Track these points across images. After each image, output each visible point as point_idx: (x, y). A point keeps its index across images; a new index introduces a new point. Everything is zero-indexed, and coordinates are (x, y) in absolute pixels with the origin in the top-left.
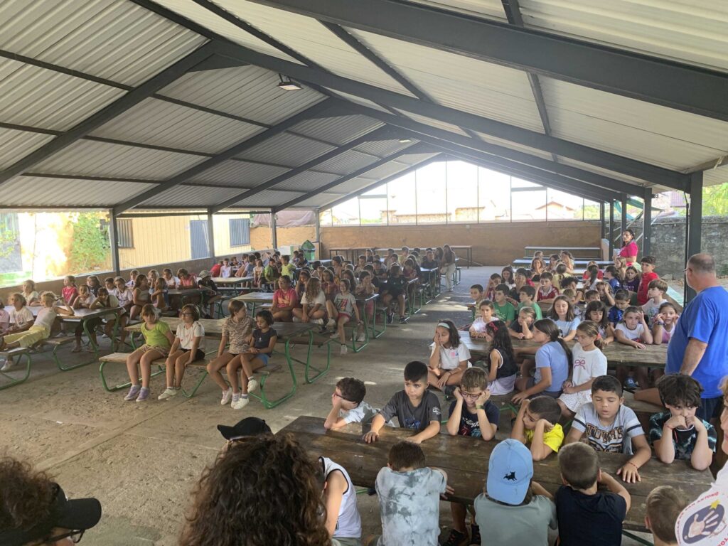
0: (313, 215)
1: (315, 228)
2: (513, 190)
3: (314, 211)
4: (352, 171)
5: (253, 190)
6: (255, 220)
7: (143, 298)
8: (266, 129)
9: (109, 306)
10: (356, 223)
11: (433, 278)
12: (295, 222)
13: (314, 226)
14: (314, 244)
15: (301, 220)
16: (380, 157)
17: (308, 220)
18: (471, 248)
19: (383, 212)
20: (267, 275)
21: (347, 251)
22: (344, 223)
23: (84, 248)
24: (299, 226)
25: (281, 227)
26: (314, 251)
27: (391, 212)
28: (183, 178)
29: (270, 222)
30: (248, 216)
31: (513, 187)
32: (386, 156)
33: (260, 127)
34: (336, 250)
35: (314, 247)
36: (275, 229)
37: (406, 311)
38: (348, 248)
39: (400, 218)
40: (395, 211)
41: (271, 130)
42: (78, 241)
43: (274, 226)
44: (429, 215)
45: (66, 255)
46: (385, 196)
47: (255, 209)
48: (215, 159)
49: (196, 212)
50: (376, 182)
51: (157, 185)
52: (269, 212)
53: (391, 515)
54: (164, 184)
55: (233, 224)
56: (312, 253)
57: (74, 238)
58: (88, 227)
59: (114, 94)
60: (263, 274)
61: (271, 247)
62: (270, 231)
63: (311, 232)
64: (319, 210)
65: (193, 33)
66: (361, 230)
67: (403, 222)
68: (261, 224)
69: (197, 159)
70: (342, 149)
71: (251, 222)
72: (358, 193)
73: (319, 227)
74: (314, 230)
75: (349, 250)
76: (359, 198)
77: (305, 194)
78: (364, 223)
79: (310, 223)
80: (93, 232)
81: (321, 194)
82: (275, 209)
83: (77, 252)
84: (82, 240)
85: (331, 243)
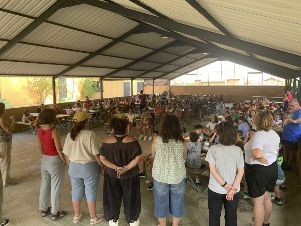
0: (168, 81)
2: (249, 73)
3: (168, 80)
4: (184, 65)
5: (147, 72)
6: (146, 83)
7: (112, 108)
8: (154, 50)
9: (103, 109)
10: (184, 85)
11: (213, 106)
12: (161, 84)
13: (168, 86)
14: (168, 92)
15: (163, 83)
16: (195, 59)
18: (230, 96)
19: (196, 80)
20: (152, 103)
21: (180, 96)
22: (179, 85)
23: (87, 91)
25: (155, 85)
27: (199, 80)
28: (126, 67)
29: (152, 84)
30: (143, 81)
31: (249, 72)
32: (197, 59)
33: (152, 50)
34: (176, 95)
35: (168, 93)
37: (202, 117)
38: (180, 94)
39: (203, 83)
40: (201, 80)
41: (156, 51)
42: (84, 88)
43: (154, 85)
44: (215, 82)
45: (81, 93)
46: (196, 74)
47: (146, 79)
48: (136, 61)
49: (127, 79)
50: (193, 69)
51: (116, 69)
52: (152, 80)
53: (192, 153)
54: (119, 69)
55: (138, 84)
56: (167, 96)
57: (83, 87)
58: (88, 83)
59: (109, 41)
60: (150, 102)
61: (152, 93)
62: (152, 87)
64: (170, 80)
65: (136, 22)
66: (187, 88)
67: (204, 85)
68: (148, 84)
69: (131, 61)
70: (180, 57)
71: (145, 83)
72: (186, 73)
73: (170, 86)
74: (168, 88)
75: (181, 95)
76: (186, 75)
77: (165, 73)
78: (187, 85)
79: (166, 84)
80: (90, 85)
81: (171, 73)
82: (154, 79)
83: (84, 92)
84: (86, 88)
85: (174, 92)
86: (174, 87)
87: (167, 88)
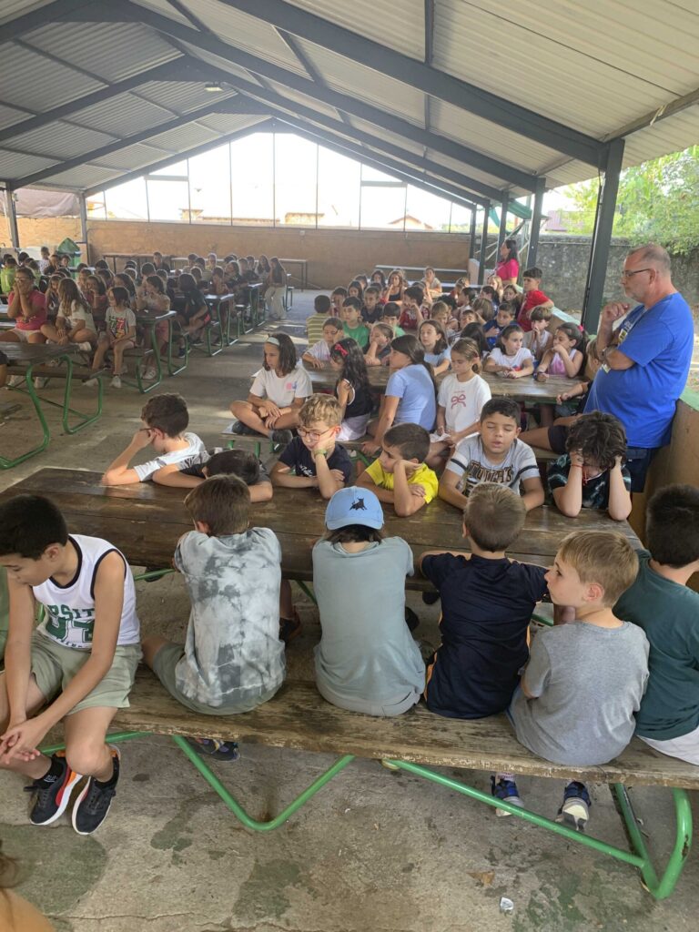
0: (75, 200)
1: (80, 221)
2: (364, 184)
3: (77, 194)
4: (132, 130)
10: (143, 217)
12: (48, 210)
14: (79, 245)
15: (56, 208)
16: (177, 114)
17: (67, 208)
18: (306, 263)
19: (184, 211)
24: (54, 217)
25: (25, 216)
26: (79, 255)
27: (196, 211)
31: (364, 179)
32: (186, 111)
34: (114, 257)
35: (79, 249)
36: (15, 219)
40: (202, 211)
43: (15, 214)
46: (186, 180)
50: (171, 155)
52: (2, 189)
56: (76, 258)
61: (10, 245)
62: (7, 220)
63: (74, 226)
64: (84, 193)
66: (150, 229)
72: (145, 171)
73: (86, 220)
76: (146, 179)
77: (59, 162)
79: (71, 212)
81: (84, 165)
82: (12, 184)
85: (104, 245)
86: (103, 227)
87: (76, 229)
